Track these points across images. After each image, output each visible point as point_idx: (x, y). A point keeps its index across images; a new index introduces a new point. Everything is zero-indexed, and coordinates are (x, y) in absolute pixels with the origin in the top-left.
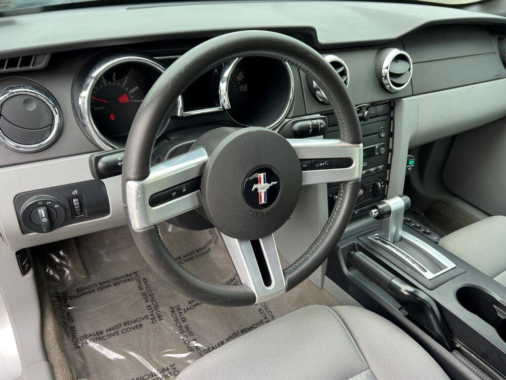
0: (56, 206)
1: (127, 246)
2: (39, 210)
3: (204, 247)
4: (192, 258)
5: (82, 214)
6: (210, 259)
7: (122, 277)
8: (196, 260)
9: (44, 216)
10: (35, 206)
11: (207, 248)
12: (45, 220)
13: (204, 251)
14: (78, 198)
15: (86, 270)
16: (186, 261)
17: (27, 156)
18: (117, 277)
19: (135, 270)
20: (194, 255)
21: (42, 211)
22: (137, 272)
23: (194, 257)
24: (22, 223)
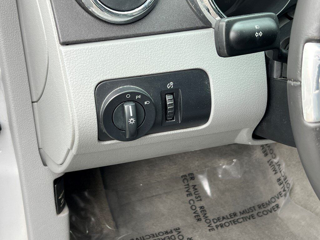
0: (146, 103)
1: (165, 193)
2: (126, 107)
3: (269, 203)
4: (253, 216)
5: (173, 119)
6: (278, 219)
7: (161, 234)
8: (258, 219)
9: (131, 115)
10: (121, 100)
11: (274, 204)
12: (132, 121)
13: (269, 208)
14: (172, 94)
15: (114, 219)
16: (245, 219)
17: (115, 28)
18: (154, 233)
19: (177, 227)
20: (255, 213)
21: (130, 107)
22: (179, 229)
23: (256, 216)
24: (102, 124)
